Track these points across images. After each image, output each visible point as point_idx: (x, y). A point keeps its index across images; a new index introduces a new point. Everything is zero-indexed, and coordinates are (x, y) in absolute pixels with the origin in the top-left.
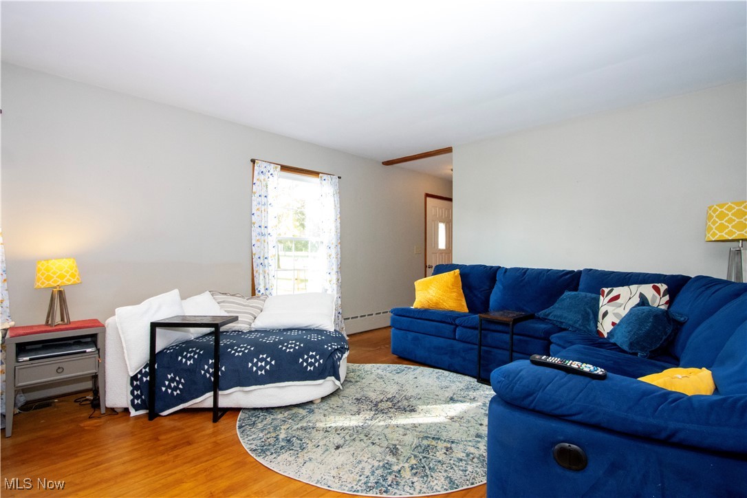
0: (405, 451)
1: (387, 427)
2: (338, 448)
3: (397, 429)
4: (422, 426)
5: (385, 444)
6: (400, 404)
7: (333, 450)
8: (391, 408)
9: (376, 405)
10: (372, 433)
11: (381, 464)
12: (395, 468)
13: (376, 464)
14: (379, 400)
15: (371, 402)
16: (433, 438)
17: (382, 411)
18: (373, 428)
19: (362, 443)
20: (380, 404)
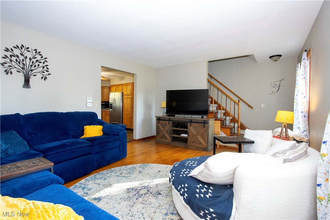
0: (137, 172)
1: (143, 180)
2: (159, 171)
3: (138, 179)
4: (127, 181)
5: (143, 174)
6: (135, 193)
7: (160, 170)
8: (140, 190)
9: (148, 191)
10: (149, 177)
11: (145, 169)
12: (141, 168)
13: (146, 169)
14: (147, 195)
15: (151, 193)
16: (125, 177)
17: (145, 187)
18: (148, 179)
19: (152, 173)
20: (146, 192)
